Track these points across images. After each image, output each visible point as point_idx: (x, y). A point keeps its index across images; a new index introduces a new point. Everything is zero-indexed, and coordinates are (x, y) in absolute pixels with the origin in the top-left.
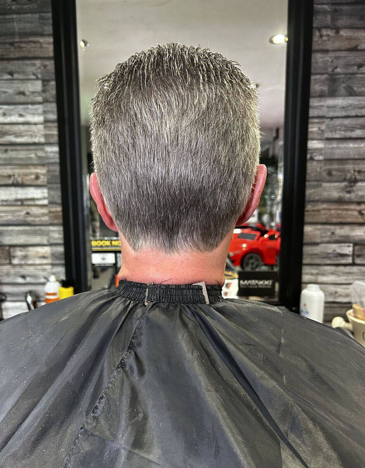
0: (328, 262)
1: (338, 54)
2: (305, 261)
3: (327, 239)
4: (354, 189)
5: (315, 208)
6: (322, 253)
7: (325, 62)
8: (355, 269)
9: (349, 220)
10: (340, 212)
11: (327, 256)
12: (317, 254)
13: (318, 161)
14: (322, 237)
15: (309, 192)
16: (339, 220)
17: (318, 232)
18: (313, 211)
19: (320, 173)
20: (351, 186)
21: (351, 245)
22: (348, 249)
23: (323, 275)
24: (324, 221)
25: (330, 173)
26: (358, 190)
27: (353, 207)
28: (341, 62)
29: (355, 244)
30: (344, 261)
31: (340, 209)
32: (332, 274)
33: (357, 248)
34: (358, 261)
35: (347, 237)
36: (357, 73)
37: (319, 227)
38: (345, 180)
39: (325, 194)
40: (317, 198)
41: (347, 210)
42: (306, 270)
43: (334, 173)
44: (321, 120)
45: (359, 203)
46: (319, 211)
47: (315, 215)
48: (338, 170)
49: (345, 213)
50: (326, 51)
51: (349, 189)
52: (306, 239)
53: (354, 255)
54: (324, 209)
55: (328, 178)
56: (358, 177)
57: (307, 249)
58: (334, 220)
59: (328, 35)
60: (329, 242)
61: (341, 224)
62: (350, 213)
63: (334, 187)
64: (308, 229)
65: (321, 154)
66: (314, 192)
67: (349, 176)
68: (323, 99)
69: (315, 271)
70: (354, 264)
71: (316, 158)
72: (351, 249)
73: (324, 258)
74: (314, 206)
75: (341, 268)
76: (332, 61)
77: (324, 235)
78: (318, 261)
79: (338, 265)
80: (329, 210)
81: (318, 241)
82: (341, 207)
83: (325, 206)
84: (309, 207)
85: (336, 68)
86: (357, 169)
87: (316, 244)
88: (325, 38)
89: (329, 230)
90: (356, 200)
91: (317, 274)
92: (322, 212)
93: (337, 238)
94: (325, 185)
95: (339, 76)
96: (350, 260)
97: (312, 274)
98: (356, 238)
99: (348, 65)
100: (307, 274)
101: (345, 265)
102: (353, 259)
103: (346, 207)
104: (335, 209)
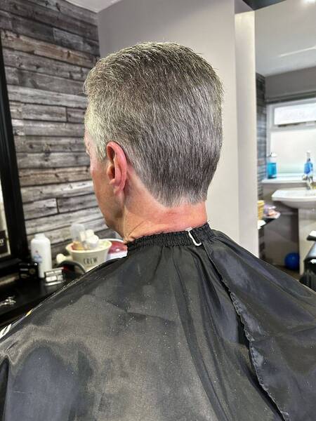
0: (42, 215)
1: (21, 54)
2: (26, 217)
3: (38, 197)
4: (50, 158)
5: (25, 174)
6: (36, 208)
7: (13, 58)
8: (60, 217)
9: (50, 181)
10: (43, 176)
11: (40, 210)
12: (33, 211)
13: (21, 136)
14: (34, 196)
15: (19, 161)
16: (44, 182)
17: (31, 193)
18: (25, 176)
19: (25, 146)
20: (47, 156)
21: (55, 199)
22: (53, 203)
23: (40, 225)
24: (34, 183)
25: (31, 146)
26: (52, 159)
27: (51, 171)
28: (25, 61)
29: (57, 198)
30: (52, 212)
31: (42, 174)
32: (46, 223)
33: (59, 201)
34: (61, 210)
35: (51, 194)
36: (36, 72)
37: (31, 188)
38: (42, 151)
39: (31, 163)
40: (25, 166)
41: (48, 174)
42: (28, 224)
43: (34, 146)
44: (18, 104)
45: (54, 168)
46: (28, 176)
47: (26, 180)
48: (37, 144)
49: (46, 176)
50: (12, 49)
51: (46, 158)
52: (24, 200)
53: (58, 207)
54: (32, 174)
55: (30, 149)
56: (51, 150)
57: (26, 208)
58: (41, 183)
59: (11, 37)
60: (40, 200)
61: (45, 185)
62: (50, 176)
63: (36, 157)
64: (23, 191)
65: (22, 131)
66: (23, 161)
67: (44, 148)
68: (17, 87)
69: (34, 224)
70: (58, 213)
71: (19, 134)
72: (55, 202)
73: (38, 212)
74: (24, 172)
75: (51, 218)
76: (18, 59)
77: (35, 194)
78: (35, 216)
79: (48, 216)
80: (36, 174)
81: (32, 200)
82: (44, 172)
83: (32, 172)
84: (21, 174)
85: (22, 64)
86: (49, 143)
87: (31, 202)
88: (9, 39)
89: (39, 190)
90: (52, 166)
91: (36, 226)
92: (32, 176)
93: (45, 196)
94: (29, 155)
95: (25, 72)
96: (55, 211)
97: (32, 227)
98: (57, 194)
99: (29, 64)
100: (29, 227)
101: (53, 215)
102: (58, 210)
103: (47, 172)
104: (39, 174)
